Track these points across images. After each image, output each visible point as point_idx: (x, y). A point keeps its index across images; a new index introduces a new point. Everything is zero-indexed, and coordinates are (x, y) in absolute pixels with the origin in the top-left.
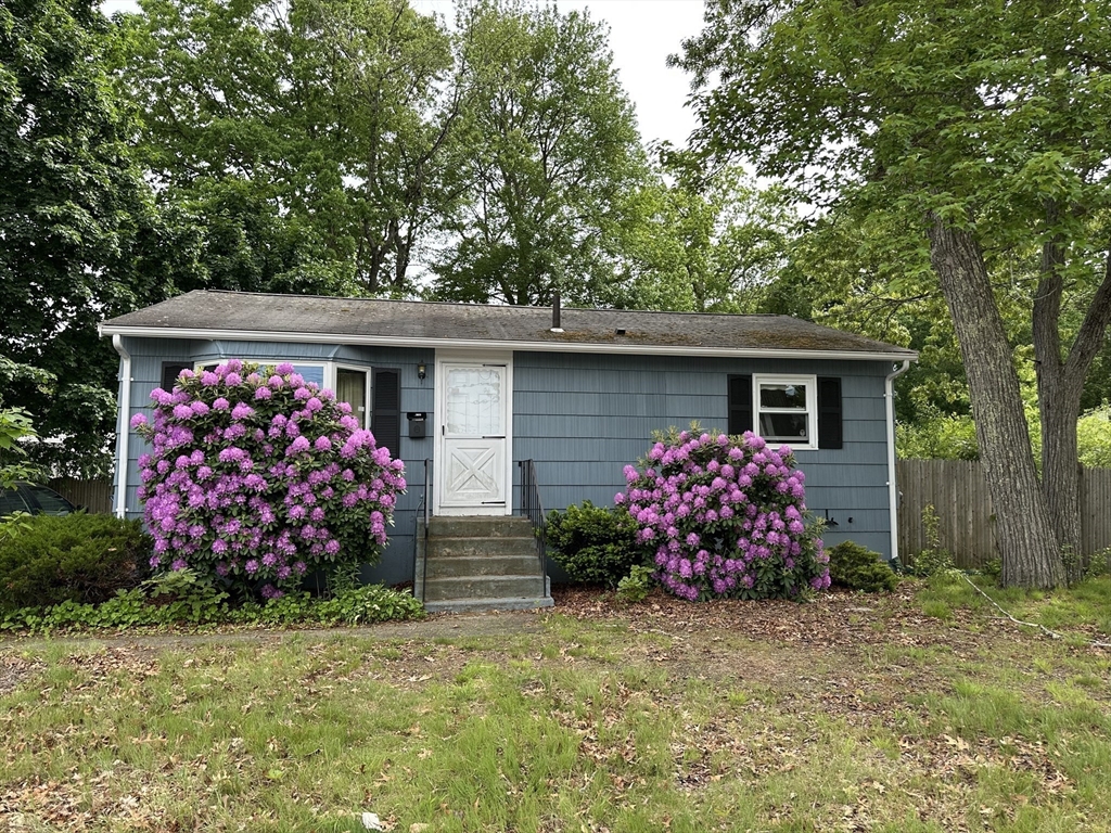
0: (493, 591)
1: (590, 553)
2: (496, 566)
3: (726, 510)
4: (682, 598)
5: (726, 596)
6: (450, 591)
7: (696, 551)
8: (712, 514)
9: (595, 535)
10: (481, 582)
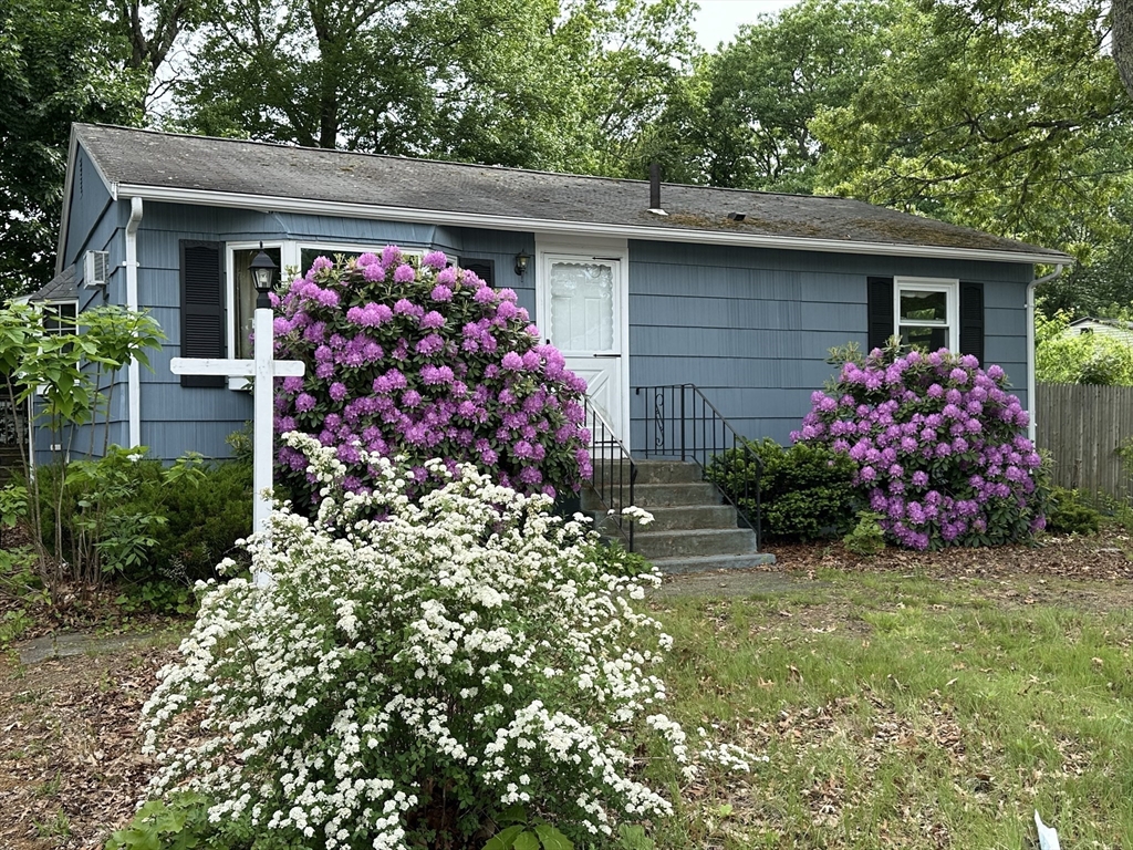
0: (696, 548)
1: (799, 501)
2: (683, 518)
3: (960, 442)
4: (908, 548)
5: (958, 544)
6: (649, 549)
7: (924, 493)
8: (944, 448)
9: (804, 477)
10: (683, 537)
